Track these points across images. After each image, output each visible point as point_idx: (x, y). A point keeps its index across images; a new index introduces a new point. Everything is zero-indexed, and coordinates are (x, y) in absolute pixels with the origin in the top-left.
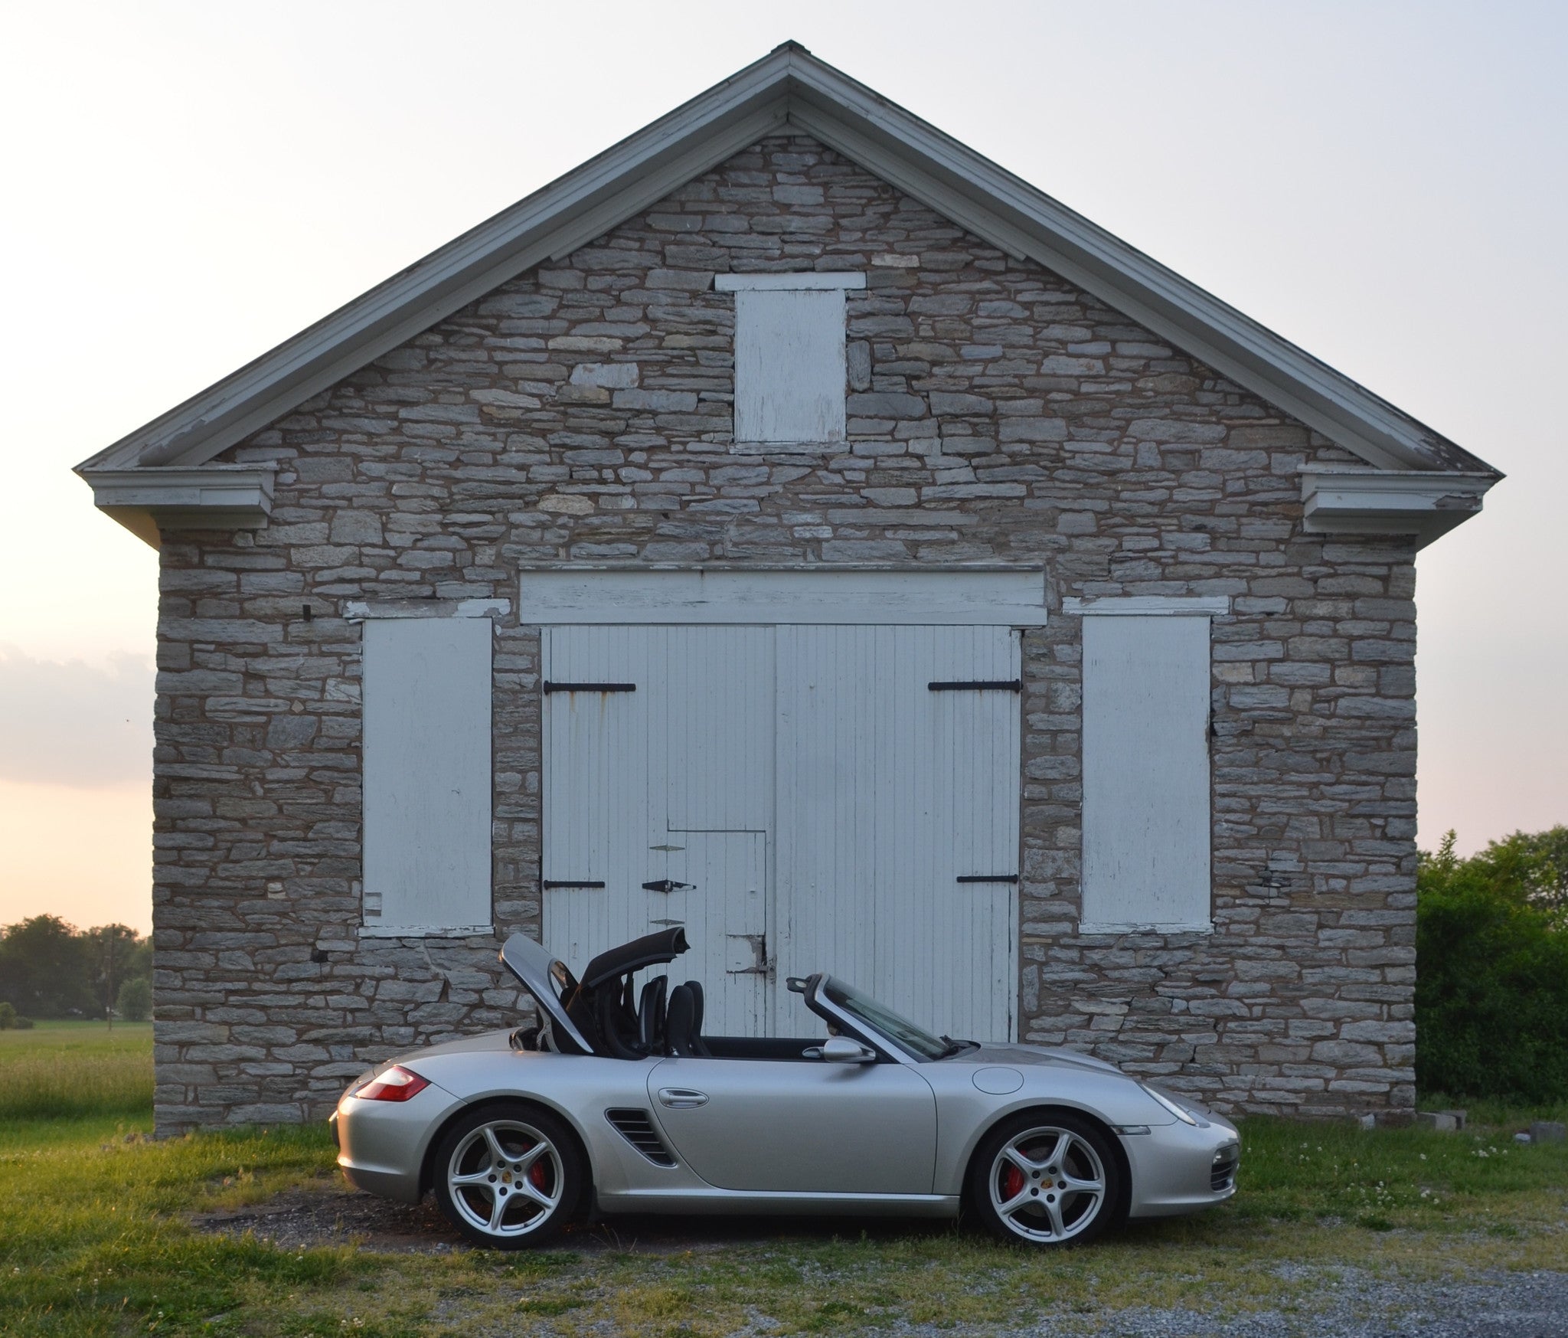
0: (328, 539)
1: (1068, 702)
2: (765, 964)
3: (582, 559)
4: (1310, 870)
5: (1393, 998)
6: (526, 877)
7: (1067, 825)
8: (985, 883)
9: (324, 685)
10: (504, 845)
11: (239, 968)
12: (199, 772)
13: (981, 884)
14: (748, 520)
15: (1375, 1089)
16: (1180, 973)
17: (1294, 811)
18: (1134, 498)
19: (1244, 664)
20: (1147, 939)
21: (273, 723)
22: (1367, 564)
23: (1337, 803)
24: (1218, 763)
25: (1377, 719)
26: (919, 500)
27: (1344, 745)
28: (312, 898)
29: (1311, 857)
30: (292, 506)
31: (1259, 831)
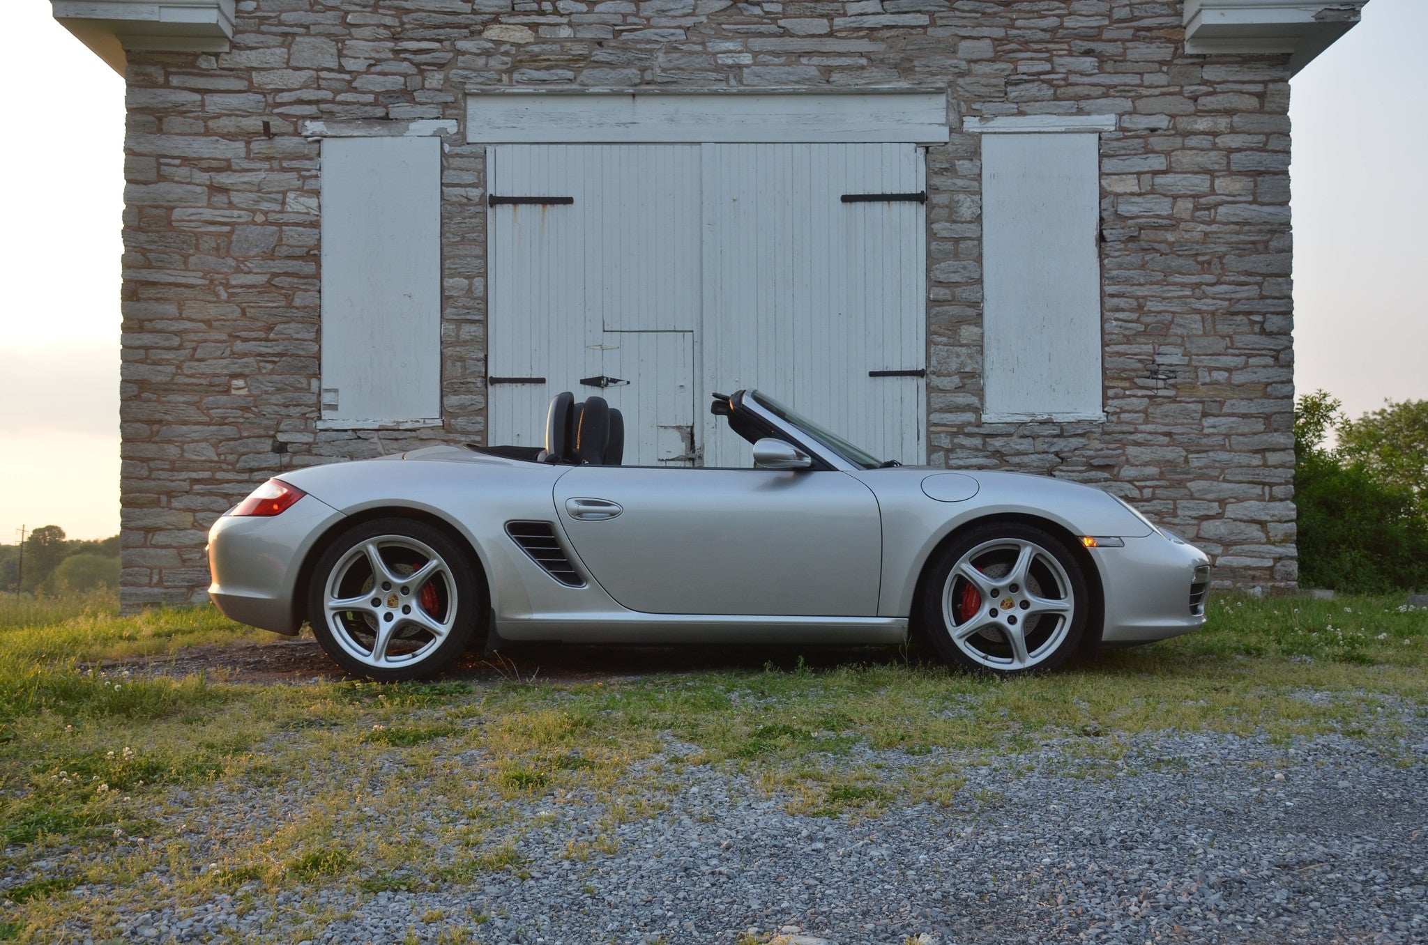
0: (288, 62)
1: (969, 212)
2: (694, 452)
3: (525, 84)
4: (1194, 363)
5: (1275, 480)
6: (473, 373)
7: (970, 324)
8: (895, 378)
9: (284, 198)
10: (451, 344)
11: (203, 458)
12: (166, 277)
13: (891, 378)
14: (675, 48)
15: (1259, 565)
16: (1074, 459)
17: (1178, 309)
18: (1028, 25)
19: (1130, 176)
20: (1045, 427)
21: (236, 232)
22: (1243, 82)
23: (1218, 301)
24: (1108, 267)
25: (1255, 225)
26: (832, 30)
27: (1223, 249)
28: (272, 394)
29: (1194, 351)
30: (250, 32)
31: (1146, 328)
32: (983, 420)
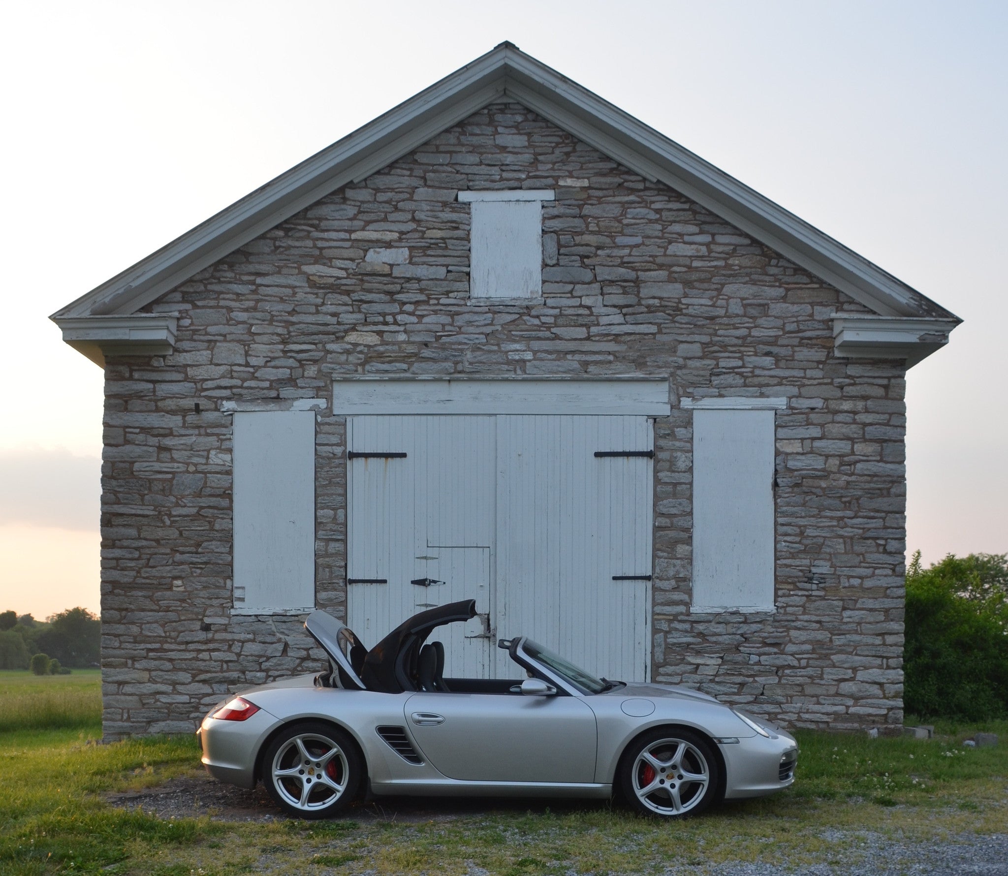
0: (211, 361)
1: (684, 464)
2: (489, 631)
3: (373, 373)
4: (838, 573)
5: (890, 654)
6: (337, 576)
7: (683, 544)
8: (630, 581)
9: (208, 455)
10: (322, 556)
11: (155, 634)
12: (130, 510)
13: (628, 580)
14: (479, 348)
15: (878, 713)
16: (754, 638)
17: (828, 535)
18: (726, 334)
19: (796, 441)
20: (734, 616)
21: (176, 479)
22: (875, 377)
23: (856, 530)
24: (780, 504)
25: (881, 476)
26: (589, 335)
27: (859, 493)
28: (201, 590)
29: (838, 564)
30: (188, 340)
31: (805, 547)
32: (691, 611)
